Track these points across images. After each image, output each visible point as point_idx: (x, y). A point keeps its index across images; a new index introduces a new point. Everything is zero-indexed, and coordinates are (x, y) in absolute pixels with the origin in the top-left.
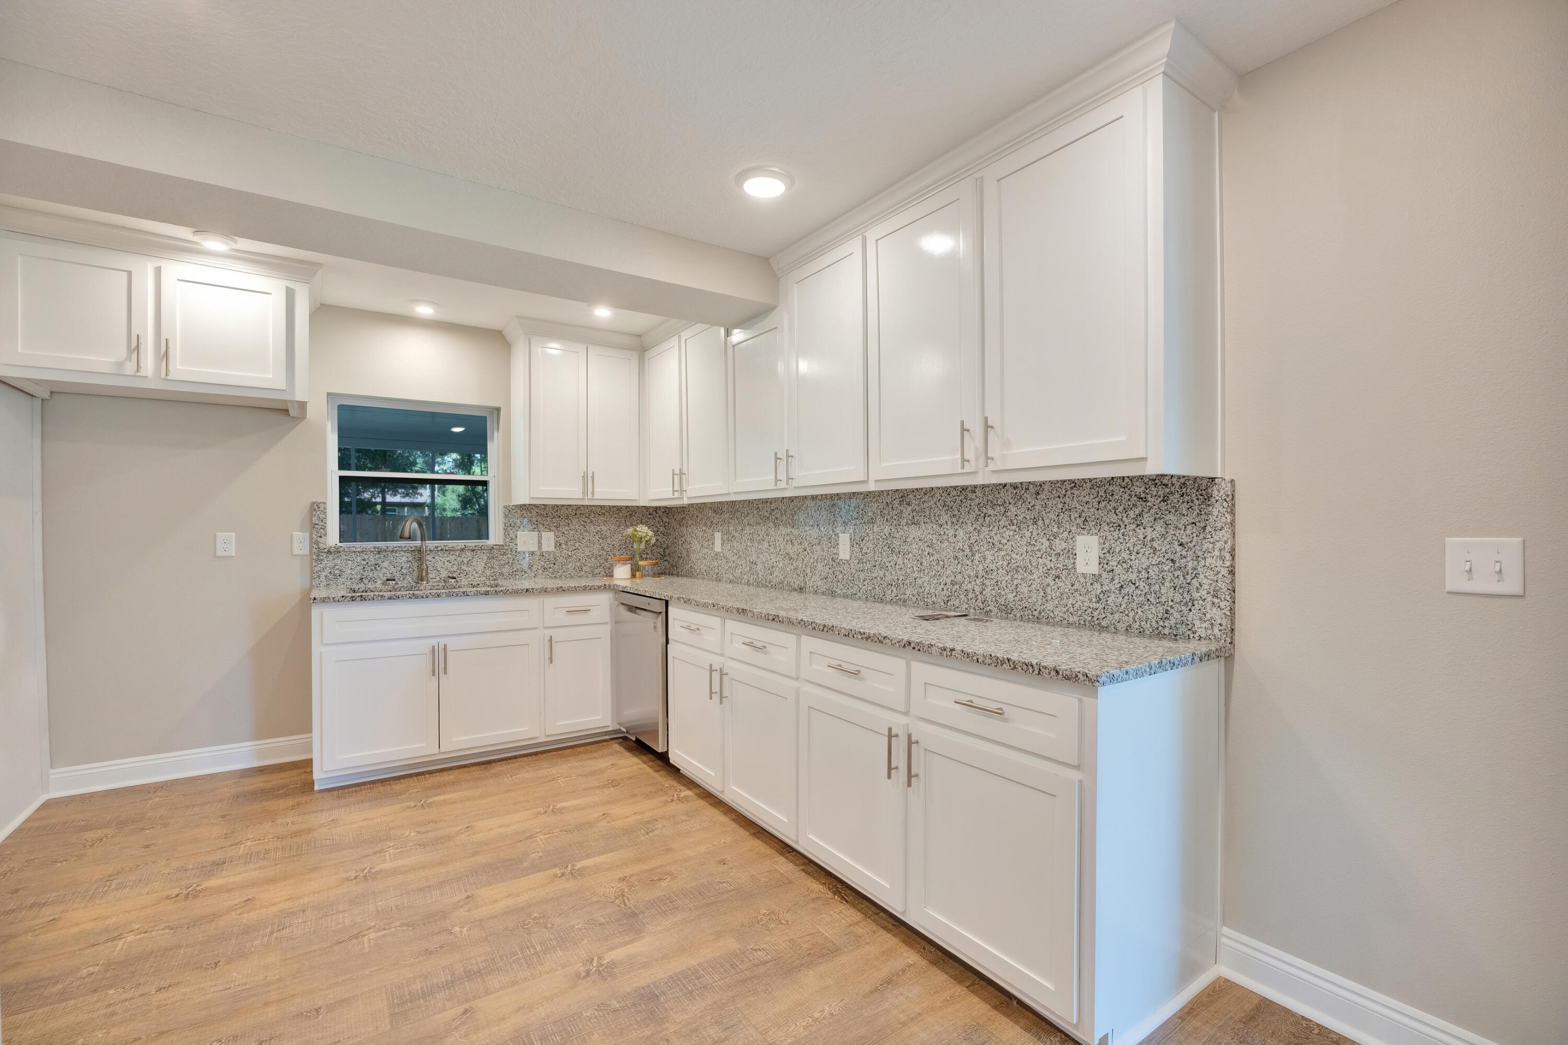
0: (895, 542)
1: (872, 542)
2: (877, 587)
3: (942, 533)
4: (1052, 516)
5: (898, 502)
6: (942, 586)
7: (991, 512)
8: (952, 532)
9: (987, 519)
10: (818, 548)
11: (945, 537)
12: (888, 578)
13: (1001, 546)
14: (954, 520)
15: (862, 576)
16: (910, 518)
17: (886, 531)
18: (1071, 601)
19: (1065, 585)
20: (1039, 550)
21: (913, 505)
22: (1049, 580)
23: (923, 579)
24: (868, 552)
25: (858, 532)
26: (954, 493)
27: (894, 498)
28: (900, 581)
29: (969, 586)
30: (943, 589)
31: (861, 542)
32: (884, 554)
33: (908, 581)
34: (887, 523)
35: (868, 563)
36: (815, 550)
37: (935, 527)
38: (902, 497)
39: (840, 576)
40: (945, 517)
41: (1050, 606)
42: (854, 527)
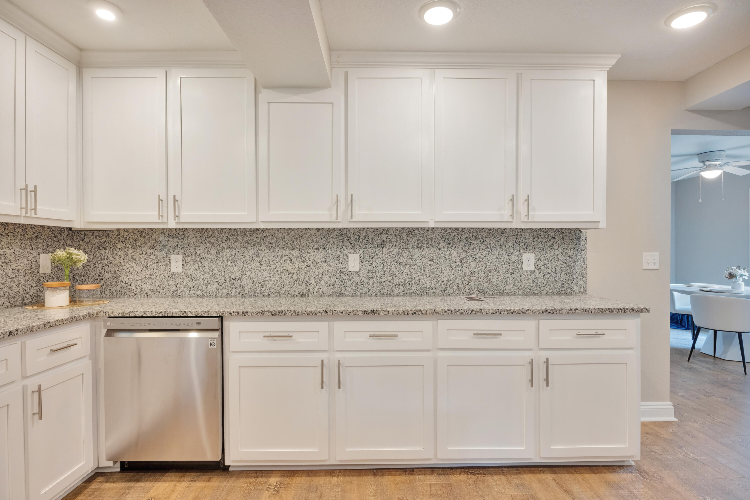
0: (402, 259)
1: (381, 259)
2: (385, 287)
3: (441, 253)
4: (510, 244)
5: (405, 235)
6: (440, 283)
7: (474, 241)
8: (448, 252)
9: (472, 246)
10: (325, 264)
11: (443, 255)
12: (396, 281)
13: (480, 259)
14: (450, 246)
15: (371, 281)
16: (416, 244)
17: (395, 252)
18: (520, 284)
19: (517, 277)
20: (503, 261)
21: (418, 237)
22: (509, 275)
23: (425, 280)
24: (377, 265)
25: (367, 253)
26: (450, 231)
27: (402, 232)
28: (406, 282)
29: (460, 281)
30: (441, 284)
31: (370, 259)
32: (393, 266)
33: (413, 282)
34: (395, 247)
35: (377, 272)
36: (320, 266)
37: (435, 249)
38: (409, 232)
39: (349, 283)
40: (442, 244)
41: (508, 287)
42: (363, 250)
